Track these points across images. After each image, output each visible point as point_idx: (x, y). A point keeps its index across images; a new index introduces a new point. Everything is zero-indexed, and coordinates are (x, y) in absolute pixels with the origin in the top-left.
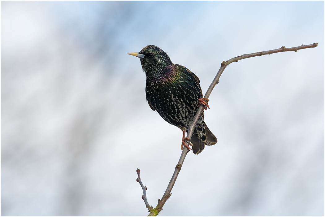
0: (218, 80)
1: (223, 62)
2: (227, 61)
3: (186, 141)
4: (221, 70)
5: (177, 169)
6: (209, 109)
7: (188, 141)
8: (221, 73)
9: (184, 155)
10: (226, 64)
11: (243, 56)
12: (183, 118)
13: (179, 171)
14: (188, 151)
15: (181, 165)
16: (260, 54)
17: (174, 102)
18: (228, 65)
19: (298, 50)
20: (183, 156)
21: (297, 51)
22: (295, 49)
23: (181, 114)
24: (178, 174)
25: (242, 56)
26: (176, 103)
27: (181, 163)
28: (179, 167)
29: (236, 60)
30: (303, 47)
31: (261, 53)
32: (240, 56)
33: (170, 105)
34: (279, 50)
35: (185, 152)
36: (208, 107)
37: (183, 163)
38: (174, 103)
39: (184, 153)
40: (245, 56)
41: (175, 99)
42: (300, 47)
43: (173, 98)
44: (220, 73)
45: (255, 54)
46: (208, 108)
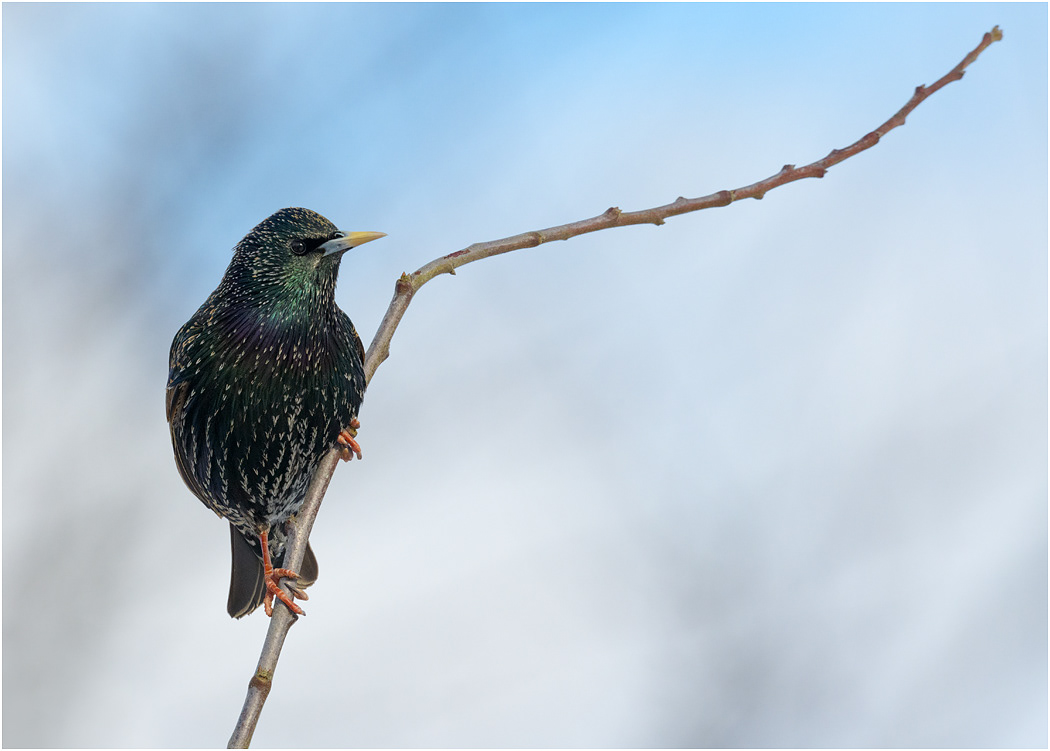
0: (387, 346)
1: (403, 276)
2: (417, 273)
3: (282, 582)
4: (398, 308)
5: (255, 688)
6: (359, 457)
7: (289, 583)
8: (399, 319)
9: (277, 635)
10: (413, 283)
11: (472, 252)
12: (281, 491)
13: (264, 696)
14: (291, 618)
15: (271, 673)
16: (534, 240)
17: (288, 432)
18: (420, 286)
19: (665, 220)
20: (276, 641)
21: (663, 223)
22: (655, 217)
23: (284, 477)
24: (261, 707)
25: (467, 251)
26: (292, 440)
27: (268, 667)
28: (264, 681)
29: (447, 265)
30: (683, 207)
31: (536, 234)
32: (460, 252)
33: (270, 438)
34: (599, 221)
35: (281, 625)
36: (358, 451)
37: (274, 664)
38: (285, 438)
39: (279, 630)
40: (479, 250)
41: (295, 426)
42: (674, 207)
43: (291, 421)
44: (392, 320)
45: (516, 242)
46: (355, 454)
